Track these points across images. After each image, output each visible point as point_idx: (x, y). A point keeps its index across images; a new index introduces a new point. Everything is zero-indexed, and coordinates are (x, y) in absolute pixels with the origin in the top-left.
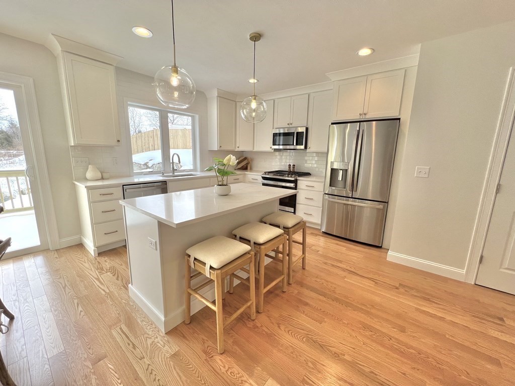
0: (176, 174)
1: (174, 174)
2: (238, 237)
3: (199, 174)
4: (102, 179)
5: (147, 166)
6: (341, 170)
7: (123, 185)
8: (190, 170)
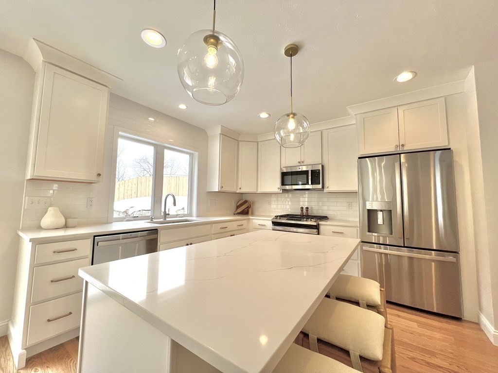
0: (167, 219)
1: (165, 219)
2: (313, 337)
3: (195, 219)
4: (66, 226)
5: (127, 213)
6: (381, 211)
7: (95, 236)
8: (185, 215)
